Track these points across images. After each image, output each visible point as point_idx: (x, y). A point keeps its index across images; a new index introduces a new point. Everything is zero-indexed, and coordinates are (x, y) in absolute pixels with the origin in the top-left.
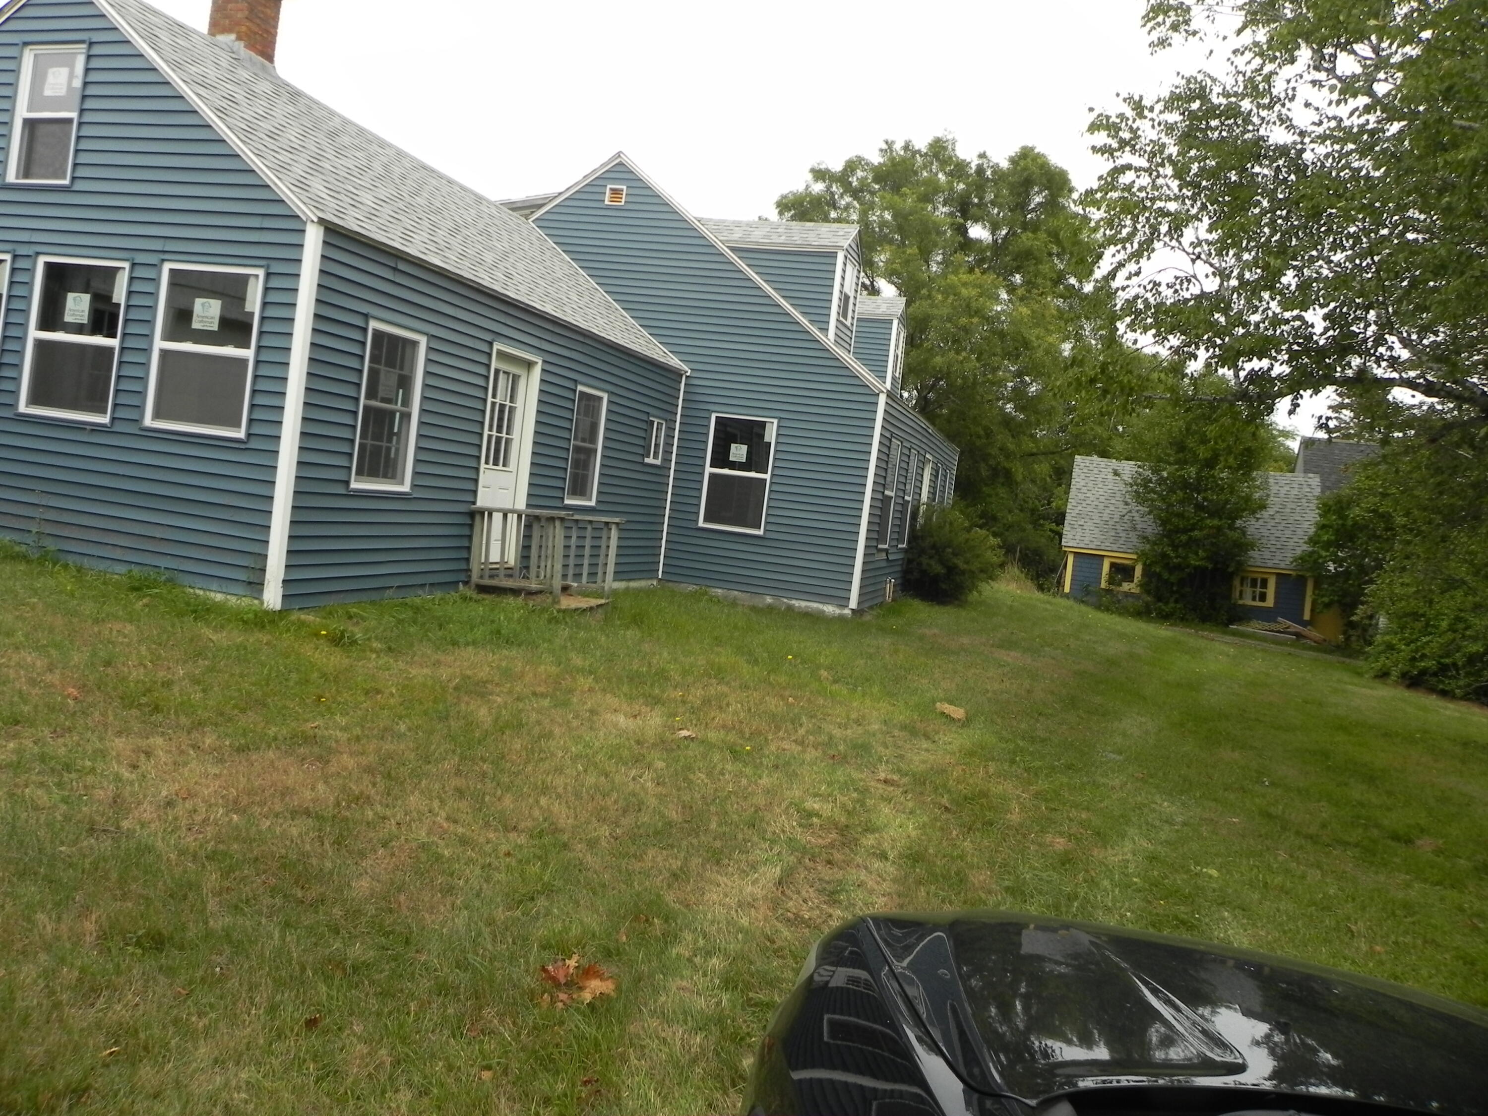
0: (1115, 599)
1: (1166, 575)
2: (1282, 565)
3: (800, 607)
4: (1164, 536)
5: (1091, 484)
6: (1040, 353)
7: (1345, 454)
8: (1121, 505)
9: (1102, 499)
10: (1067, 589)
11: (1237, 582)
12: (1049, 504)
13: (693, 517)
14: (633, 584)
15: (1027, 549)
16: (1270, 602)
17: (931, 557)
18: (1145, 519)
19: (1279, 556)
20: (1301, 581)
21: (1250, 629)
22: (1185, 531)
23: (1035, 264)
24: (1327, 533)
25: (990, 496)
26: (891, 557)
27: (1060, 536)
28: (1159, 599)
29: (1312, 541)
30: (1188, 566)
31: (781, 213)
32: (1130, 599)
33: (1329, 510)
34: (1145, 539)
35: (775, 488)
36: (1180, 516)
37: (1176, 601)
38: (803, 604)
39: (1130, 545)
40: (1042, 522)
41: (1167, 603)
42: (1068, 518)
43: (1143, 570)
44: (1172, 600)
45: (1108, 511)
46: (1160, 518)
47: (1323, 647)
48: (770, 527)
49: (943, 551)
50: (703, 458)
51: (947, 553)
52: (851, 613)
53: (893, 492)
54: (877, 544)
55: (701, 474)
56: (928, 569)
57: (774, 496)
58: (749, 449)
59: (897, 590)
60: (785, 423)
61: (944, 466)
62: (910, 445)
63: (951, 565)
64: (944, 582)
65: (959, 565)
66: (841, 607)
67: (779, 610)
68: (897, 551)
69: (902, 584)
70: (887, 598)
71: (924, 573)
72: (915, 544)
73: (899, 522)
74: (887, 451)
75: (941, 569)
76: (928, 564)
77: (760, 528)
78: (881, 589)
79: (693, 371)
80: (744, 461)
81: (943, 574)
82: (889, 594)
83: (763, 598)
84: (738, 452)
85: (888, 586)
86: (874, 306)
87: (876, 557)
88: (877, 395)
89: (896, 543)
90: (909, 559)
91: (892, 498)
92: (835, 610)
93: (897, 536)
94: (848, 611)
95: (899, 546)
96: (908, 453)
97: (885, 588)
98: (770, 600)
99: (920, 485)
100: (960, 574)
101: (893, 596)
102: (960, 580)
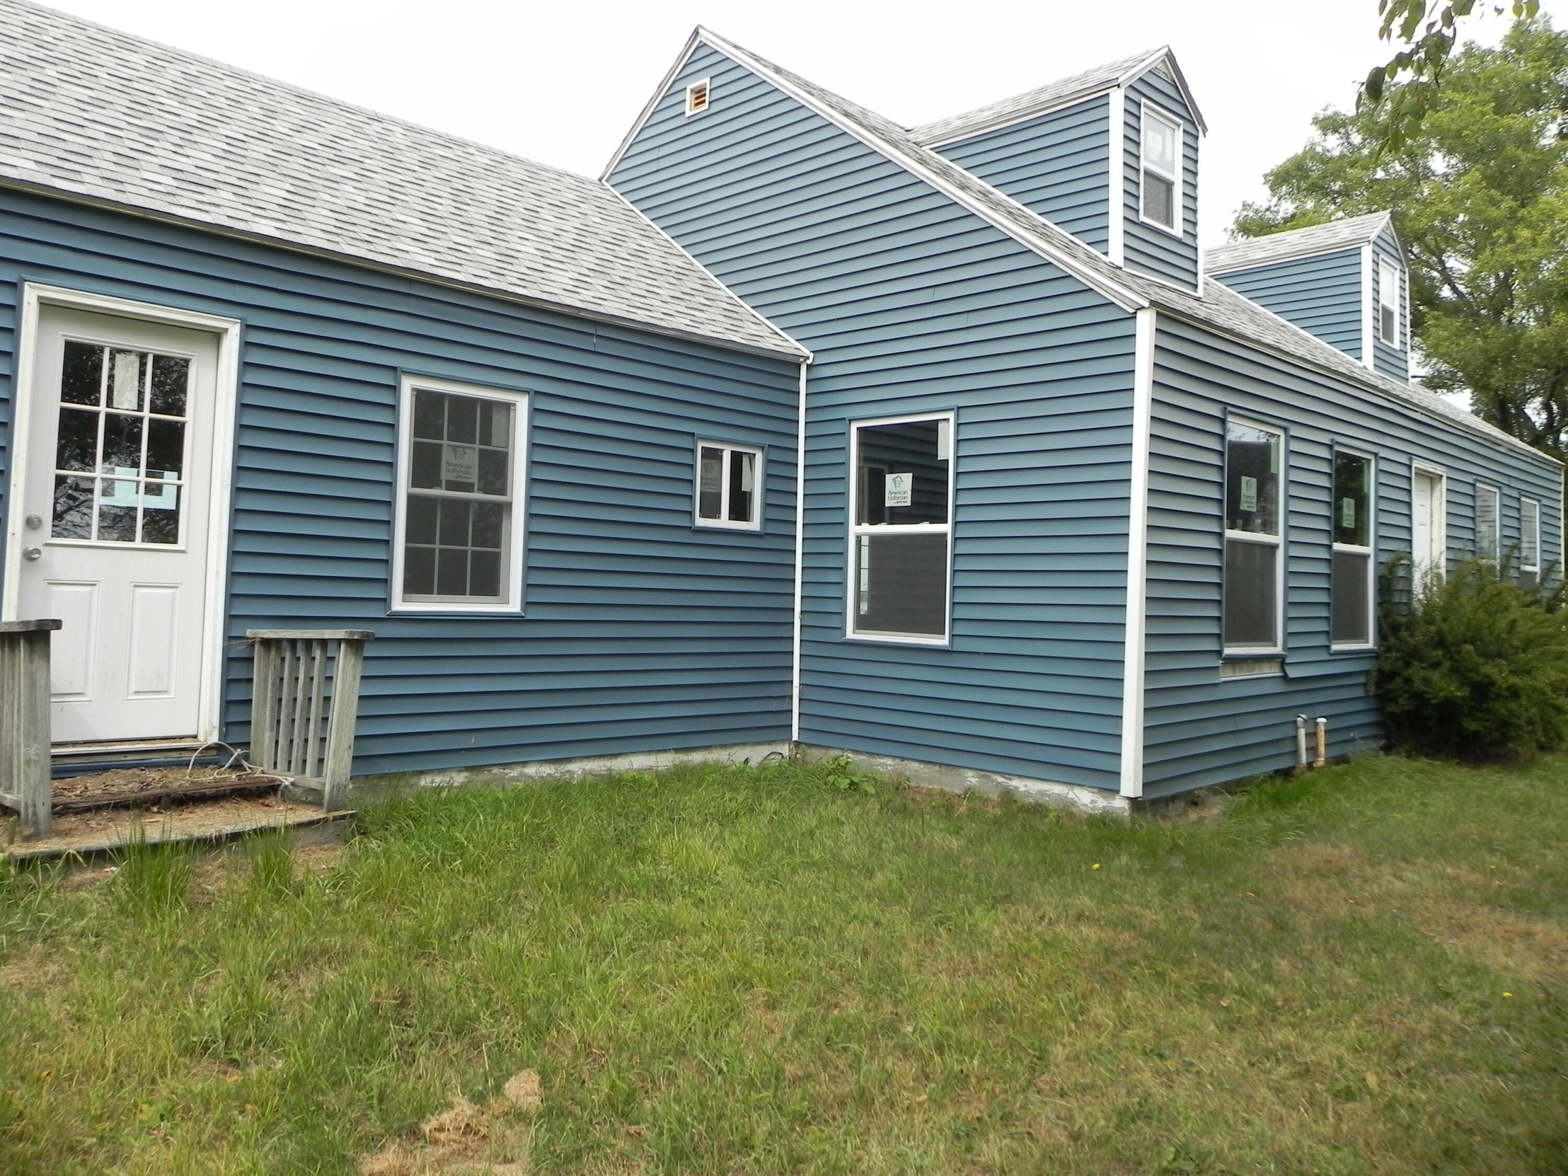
3: (1028, 794)
13: (834, 622)
14: (697, 758)
17: (1435, 665)
26: (1293, 673)
31: (1274, 188)
35: (963, 548)
38: (1035, 787)
48: (960, 629)
49: (1458, 652)
50: (844, 509)
51: (1469, 652)
52: (1127, 807)
53: (1276, 534)
54: (1221, 646)
55: (843, 539)
56: (1429, 690)
57: (962, 565)
58: (915, 480)
59: (1352, 740)
60: (966, 417)
61: (1506, 491)
62: (1325, 438)
63: (1478, 678)
64: (1470, 715)
65: (1498, 678)
66: (1106, 795)
67: (987, 799)
68: (1328, 658)
69: (1379, 724)
70: (1304, 758)
71: (1419, 696)
72: (1392, 640)
73: (1323, 598)
74: (1215, 444)
75: (1459, 689)
76: (1426, 680)
77: (944, 633)
78: (1277, 741)
79: (818, 355)
80: (909, 504)
81: (1463, 698)
82: (1313, 750)
83: (960, 775)
84: (898, 489)
85: (1302, 733)
86: (1329, 234)
87: (1226, 675)
88: (1133, 317)
89: (1322, 641)
90: (1380, 671)
91: (1277, 546)
92: (1093, 802)
93: (1323, 626)
94: (1119, 804)
95: (1335, 647)
96: (1325, 454)
97: (1295, 738)
98: (972, 779)
99: (1403, 522)
100: (1507, 698)
101: (1337, 751)
102: (1509, 710)
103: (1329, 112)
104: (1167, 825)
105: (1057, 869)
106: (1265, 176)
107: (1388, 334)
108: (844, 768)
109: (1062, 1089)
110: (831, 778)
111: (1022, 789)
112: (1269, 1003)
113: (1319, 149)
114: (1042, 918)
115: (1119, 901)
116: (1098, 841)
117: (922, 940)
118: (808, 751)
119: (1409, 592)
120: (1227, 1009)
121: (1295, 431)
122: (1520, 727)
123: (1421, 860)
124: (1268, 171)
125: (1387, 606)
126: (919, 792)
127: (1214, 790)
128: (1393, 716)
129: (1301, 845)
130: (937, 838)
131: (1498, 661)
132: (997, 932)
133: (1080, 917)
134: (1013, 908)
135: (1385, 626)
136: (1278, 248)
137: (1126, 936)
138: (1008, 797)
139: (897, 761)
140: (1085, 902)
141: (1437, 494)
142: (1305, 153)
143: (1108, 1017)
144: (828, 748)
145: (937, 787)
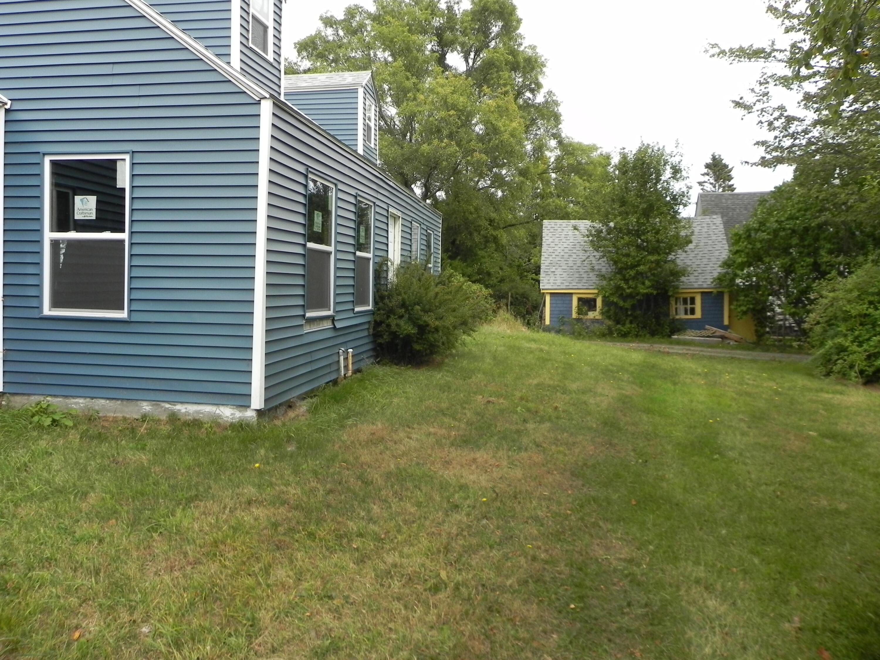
0: (584, 326)
1: (621, 303)
2: (705, 286)
3: (187, 414)
4: (617, 273)
5: (557, 240)
6: (506, 136)
7: (729, 202)
8: (581, 253)
9: (566, 250)
10: (547, 322)
11: (673, 302)
12: (529, 261)
13: (34, 303)
15: (517, 294)
16: (698, 314)
17: (401, 317)
18: (600, 262)
19: (701, 279)
20: (720, 295)
21: (687, 337)
22: (633, 267)
23: (497, 72)
24: (740, 256)
25: (483, 257)
26: (339, 325)
27: (539, 281)
28: (618, 322)
29: (726, 264)
30: (638, 294)
31: (299, 52)
32: (597, 325)
33: (740, 238)
34: (602, 277)
35: (137, 250)
36: (628, 255)
37: (631, 322)
38: (192, 409)
39: (591, 283)
40: (526, 274)
41: (624, 325)
42: (543, 267)
43: (603, 301)
44: (628, 322)
45: (571, 259)
46: (612, 260)
47: (741, 345)
48: (136, 306)
49: (412, 309)
50: (40, 220)
51: (417, 310)
52: (255, 415)
53: (330, 245)
54: (305, 312)
55: (39, 242)
56: (398, 330)
57: (136, 262)
58: (98, 201)
59: (363, 359)
60: (139, 159)
61: (423, 226)
62: (353, 192)
63: (422, 323)
64: (417, 342)
65: (430, 322)
66: (241, 409)
67: (159, 420)
68: (353, 315)
69: (374, 350)
70: (343, 373)
71: (394, 335)
72: (381, 304)
73: (351, 282)
74: (301, 190)
75: (412, 329)
76: (397, 325)
77: (123, 309)
78: (330, 364)
79: (14, 102)
80: (94, 218)
81: (414, 334)
82: (346, 367)
83: (137, 405)
84: (85, 207)
85: (342, 358)
86: (341, 79)
87: (307, 329)
88: (258, 103)
89: (349, 306)
90: (375, 321)
91: (330, 253)
92: (232, 414)
93: (350, 298)
94: (250, 414)
95: (357, 309)
96: (353, 200)
97: (338, 361)
98: (146, 407)
99: (384, 240)
100: (433, 332)
101: (356, 367)
102: (434, 338)
103: (329, 15)
104: (278, 423)
105: (222, 468)
106: (295, 44)
107: (369, 140)
108: (46, 409)
109: (273, 646)
110: (36, 419)
111: (183, 411)
112: (378, 539)
113: (323, 34)
114: (225, 508)
115: (271, 485)
116: (243, 442)
117: (142, 548)
118: (12, 398)
119: (386, 278)
120: (357, 549)
121: (341, 186)
122: (438, 347)
123: (415, 426)
124: (297, 42)
125: (379, 286)
126: (107, 420)
127: (302, 398)
128: (380, 345)
129: (356, 425)
130: (129, 454)
131: (429, 313)
132: (196, 526)
133: (249, 503)
134: (202, 504)
135: (377, 296)
136: (314, 82)
137: (282, 510)
138: (173, 417)
139: (88, 400)
140: (250, 491)
141: (397, 226)
142: (316, 35)
143: (289, 576)
144: (29, 395)
145: (119, 415)
